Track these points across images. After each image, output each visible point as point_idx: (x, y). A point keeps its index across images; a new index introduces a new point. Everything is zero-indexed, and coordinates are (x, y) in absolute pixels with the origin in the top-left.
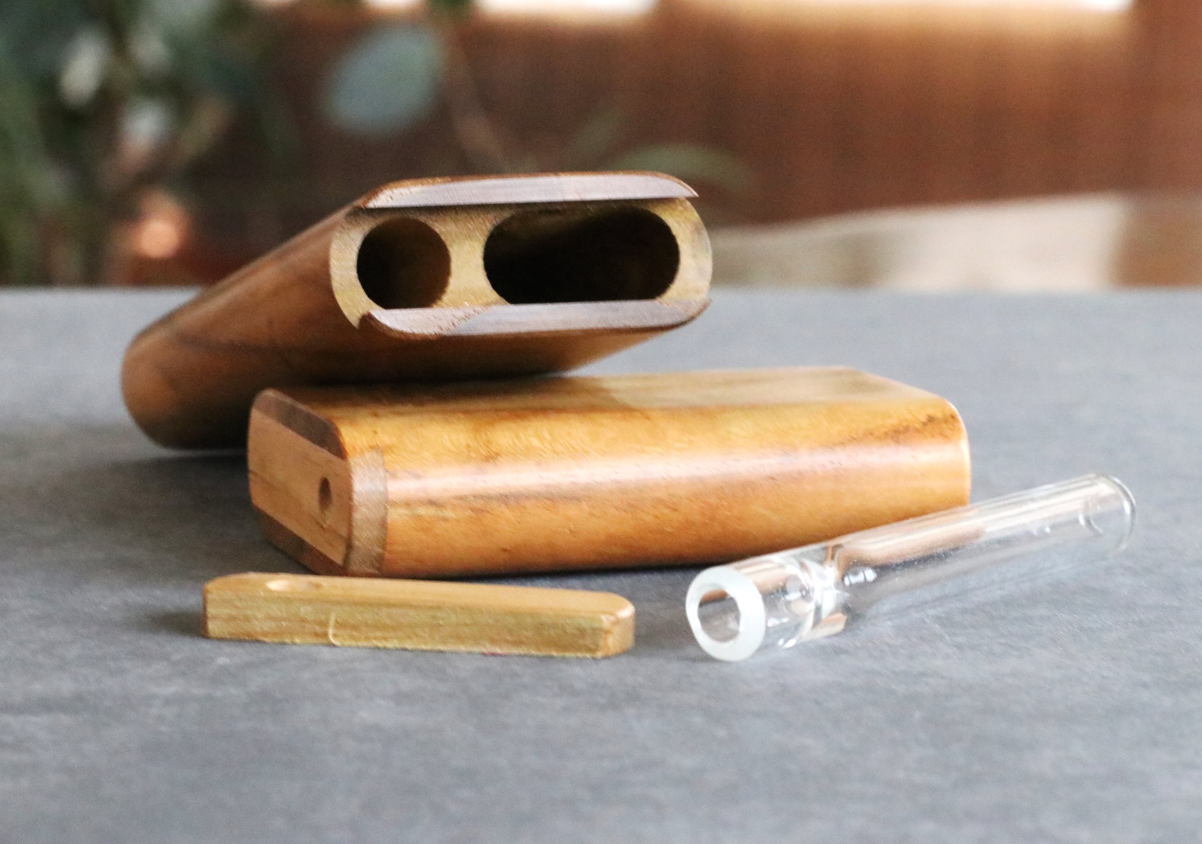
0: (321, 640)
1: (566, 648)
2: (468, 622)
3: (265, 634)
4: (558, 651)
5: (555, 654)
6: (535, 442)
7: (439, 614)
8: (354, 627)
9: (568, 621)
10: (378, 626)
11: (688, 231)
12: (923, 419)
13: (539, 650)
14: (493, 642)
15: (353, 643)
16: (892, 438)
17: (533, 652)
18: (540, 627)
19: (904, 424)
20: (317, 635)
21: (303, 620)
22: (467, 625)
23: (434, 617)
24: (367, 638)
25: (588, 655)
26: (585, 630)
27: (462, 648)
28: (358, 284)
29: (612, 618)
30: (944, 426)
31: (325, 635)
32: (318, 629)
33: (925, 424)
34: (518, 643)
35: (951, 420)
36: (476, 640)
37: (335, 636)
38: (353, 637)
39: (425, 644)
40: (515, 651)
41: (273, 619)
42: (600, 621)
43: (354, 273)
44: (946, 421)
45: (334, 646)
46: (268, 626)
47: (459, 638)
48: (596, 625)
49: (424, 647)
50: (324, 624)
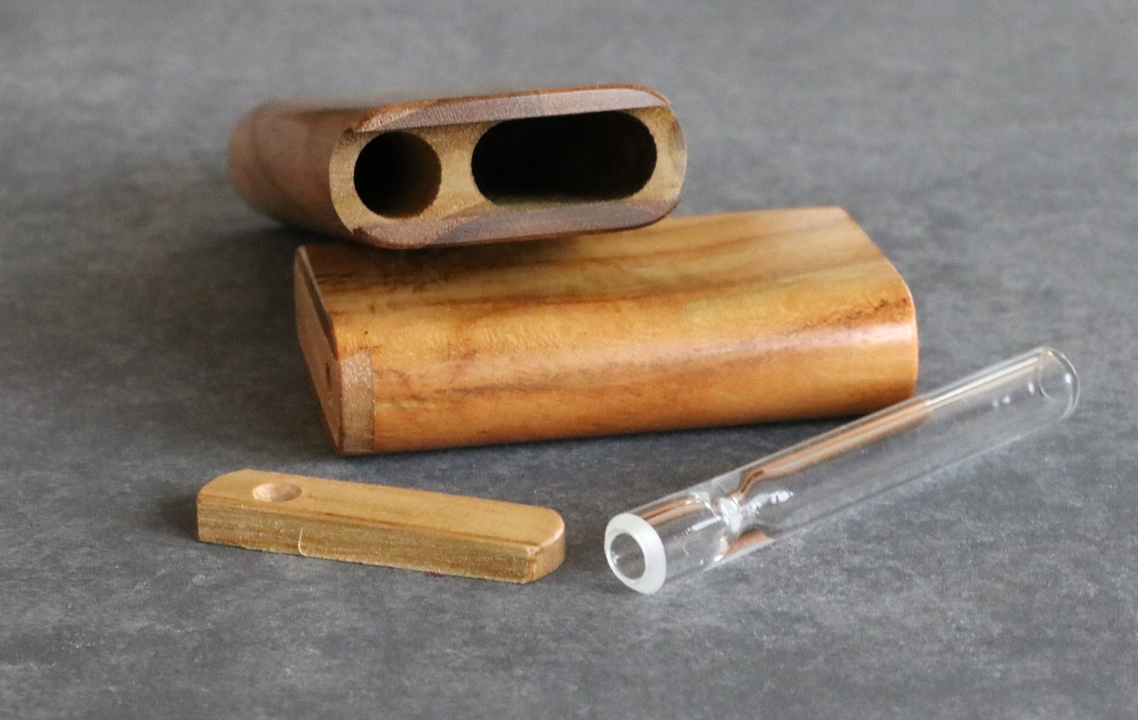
0: (291, 551)
1: (496, 573)
2: (415, 544)
3: (246, 542)
4: (489, 575)
5: (486, 577)
6: (511, 338)
7: (389, 536)
8: (320, 542)
9: (498, 550)
10: (340, 543)
11: (664, 131)
12: (876, 304)
13: (474, 573)
14: (435, 563)
15: (318, 556)
16: (845, 324)
17: (468, 575)
18: (474, 553)
19: (857, 310)
20: (288, 545)
21: (277, 532)
22: (412, 547)
23: (385, 538)
24: (330, 552)
25: (515, 581)
26: (512, 558)
27: (409, 566)
28: (356, 194)
29: (536, 549)
30: (895, 310)
31: (296, 547)
32: (289, 541)
33: (876, 309)
34: (454, 566)
35: (902, 303)
36: (421, 561)
37: (303, 548)
38: (318, 550)
39: (379, 561)
40: (453, 572)
41: (252, 530)
42: (525, 552)
43: (352, 184)
44: (897, 305)
45: (303, 557)
46: (248, 535)
47: (408, 559)
48: (522, 556)
49: (377, 563)
50: (295, 537)
